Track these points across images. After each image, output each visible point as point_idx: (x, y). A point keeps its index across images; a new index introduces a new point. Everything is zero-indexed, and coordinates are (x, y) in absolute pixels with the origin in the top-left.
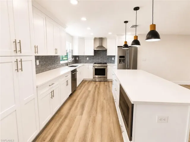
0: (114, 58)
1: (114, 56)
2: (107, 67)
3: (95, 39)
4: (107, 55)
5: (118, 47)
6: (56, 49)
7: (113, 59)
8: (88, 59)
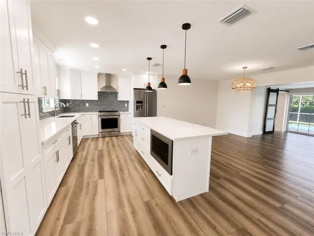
0: (128, 104)
1: (128, 102)
2: (120, 116)
3: (99, 75)
4: (119, 100)
5: (134, 89)
6: (45, 88)
7: (126, 105)
8: (87, 105)
